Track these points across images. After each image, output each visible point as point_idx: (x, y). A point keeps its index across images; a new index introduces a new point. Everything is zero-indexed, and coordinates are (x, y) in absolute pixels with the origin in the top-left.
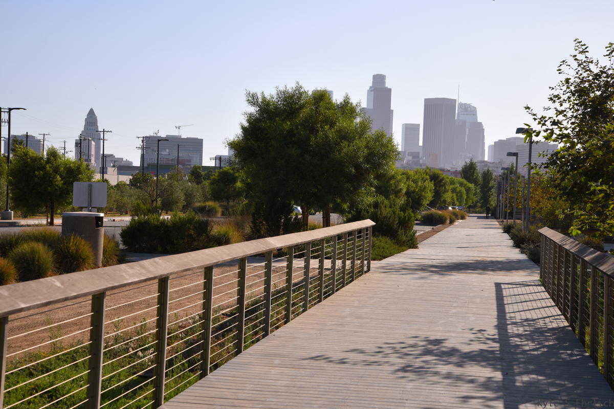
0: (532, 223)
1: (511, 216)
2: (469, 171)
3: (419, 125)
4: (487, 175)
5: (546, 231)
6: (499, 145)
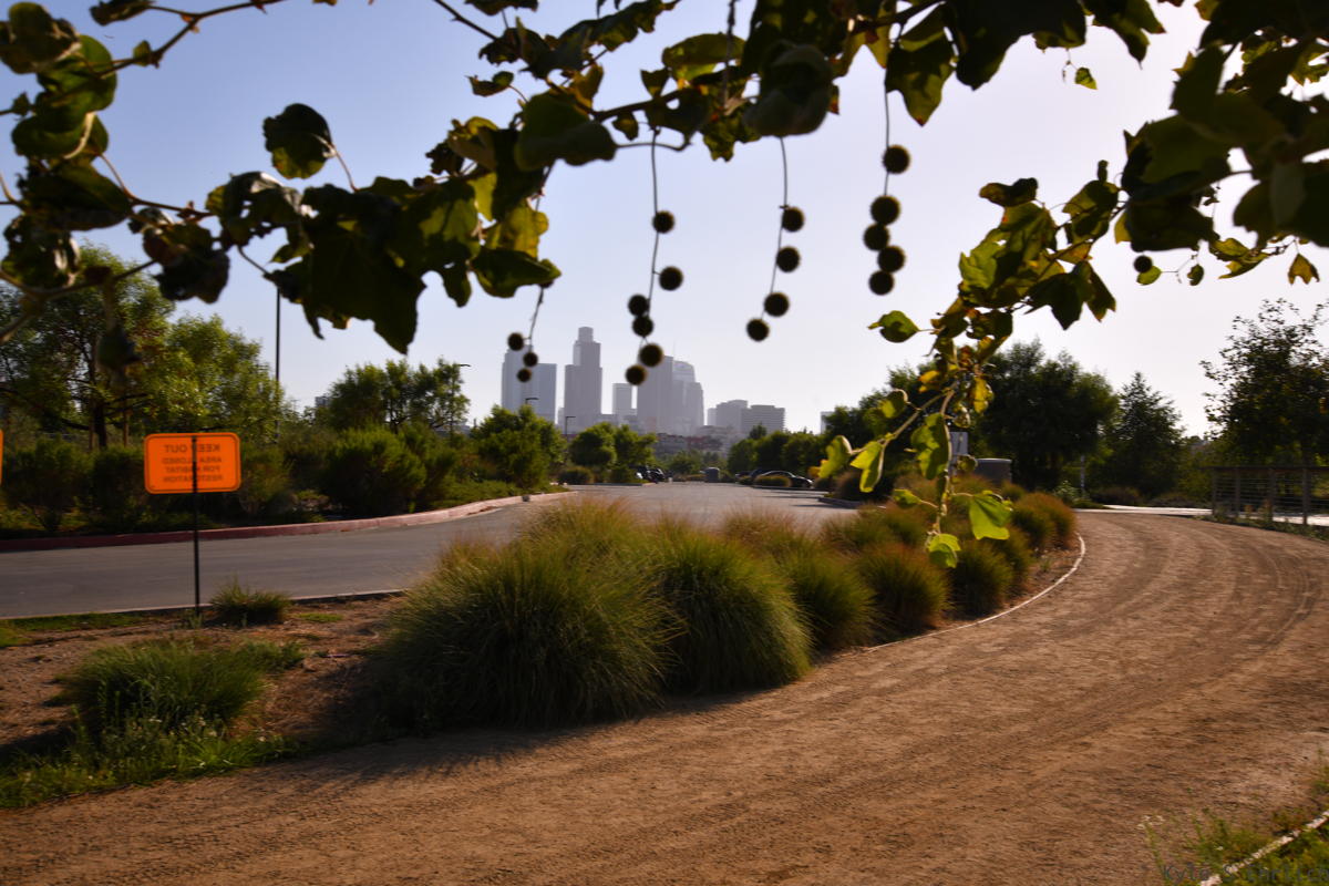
6: (723, 409)
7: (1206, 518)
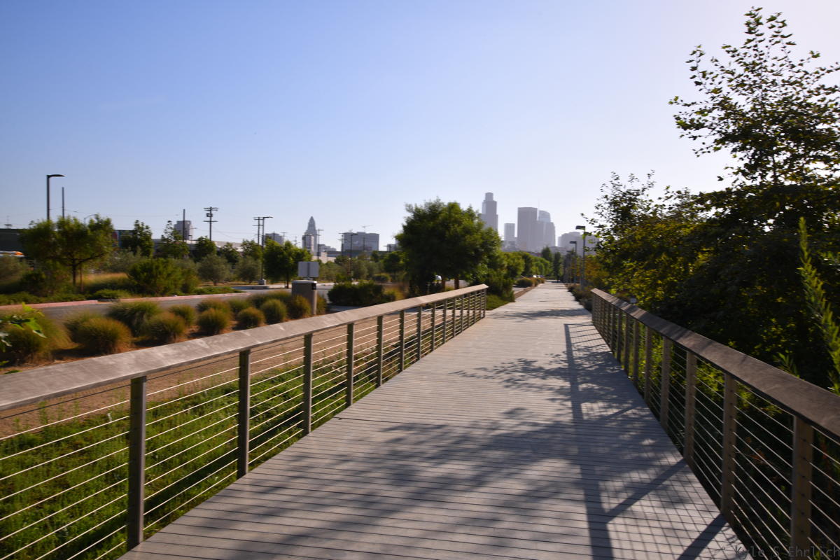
0: (585, 285)
1: (572, 281)
2: (546, 253)
3: (514, 225)
4: (557, 256)
5: (596, 291)
6: (565, 236)
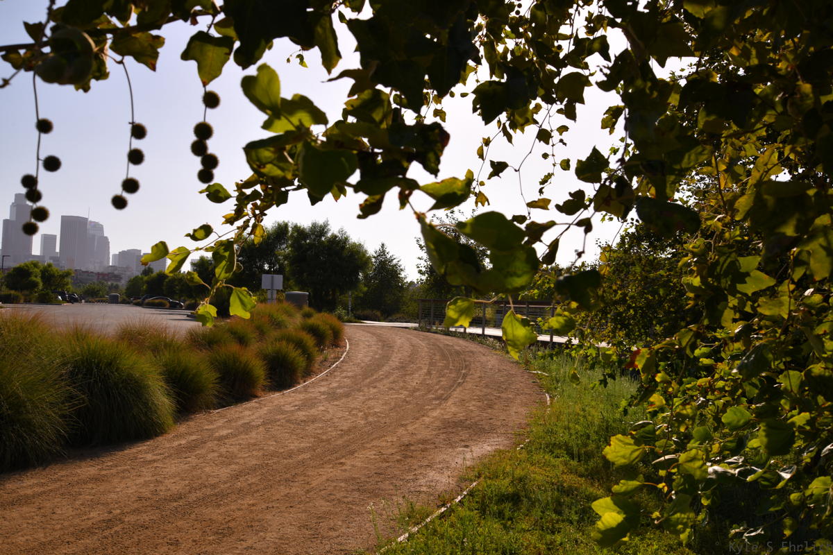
3: (56, 236)
6: (123, 255)
7: (415, 329)
